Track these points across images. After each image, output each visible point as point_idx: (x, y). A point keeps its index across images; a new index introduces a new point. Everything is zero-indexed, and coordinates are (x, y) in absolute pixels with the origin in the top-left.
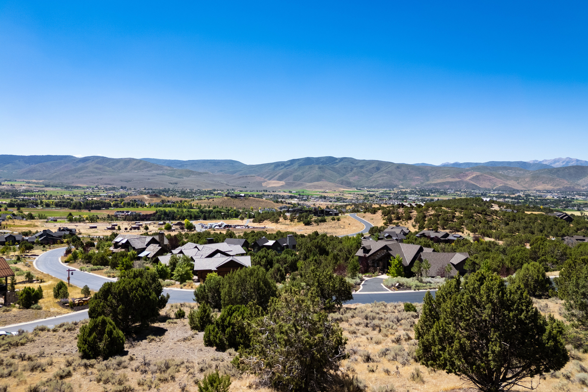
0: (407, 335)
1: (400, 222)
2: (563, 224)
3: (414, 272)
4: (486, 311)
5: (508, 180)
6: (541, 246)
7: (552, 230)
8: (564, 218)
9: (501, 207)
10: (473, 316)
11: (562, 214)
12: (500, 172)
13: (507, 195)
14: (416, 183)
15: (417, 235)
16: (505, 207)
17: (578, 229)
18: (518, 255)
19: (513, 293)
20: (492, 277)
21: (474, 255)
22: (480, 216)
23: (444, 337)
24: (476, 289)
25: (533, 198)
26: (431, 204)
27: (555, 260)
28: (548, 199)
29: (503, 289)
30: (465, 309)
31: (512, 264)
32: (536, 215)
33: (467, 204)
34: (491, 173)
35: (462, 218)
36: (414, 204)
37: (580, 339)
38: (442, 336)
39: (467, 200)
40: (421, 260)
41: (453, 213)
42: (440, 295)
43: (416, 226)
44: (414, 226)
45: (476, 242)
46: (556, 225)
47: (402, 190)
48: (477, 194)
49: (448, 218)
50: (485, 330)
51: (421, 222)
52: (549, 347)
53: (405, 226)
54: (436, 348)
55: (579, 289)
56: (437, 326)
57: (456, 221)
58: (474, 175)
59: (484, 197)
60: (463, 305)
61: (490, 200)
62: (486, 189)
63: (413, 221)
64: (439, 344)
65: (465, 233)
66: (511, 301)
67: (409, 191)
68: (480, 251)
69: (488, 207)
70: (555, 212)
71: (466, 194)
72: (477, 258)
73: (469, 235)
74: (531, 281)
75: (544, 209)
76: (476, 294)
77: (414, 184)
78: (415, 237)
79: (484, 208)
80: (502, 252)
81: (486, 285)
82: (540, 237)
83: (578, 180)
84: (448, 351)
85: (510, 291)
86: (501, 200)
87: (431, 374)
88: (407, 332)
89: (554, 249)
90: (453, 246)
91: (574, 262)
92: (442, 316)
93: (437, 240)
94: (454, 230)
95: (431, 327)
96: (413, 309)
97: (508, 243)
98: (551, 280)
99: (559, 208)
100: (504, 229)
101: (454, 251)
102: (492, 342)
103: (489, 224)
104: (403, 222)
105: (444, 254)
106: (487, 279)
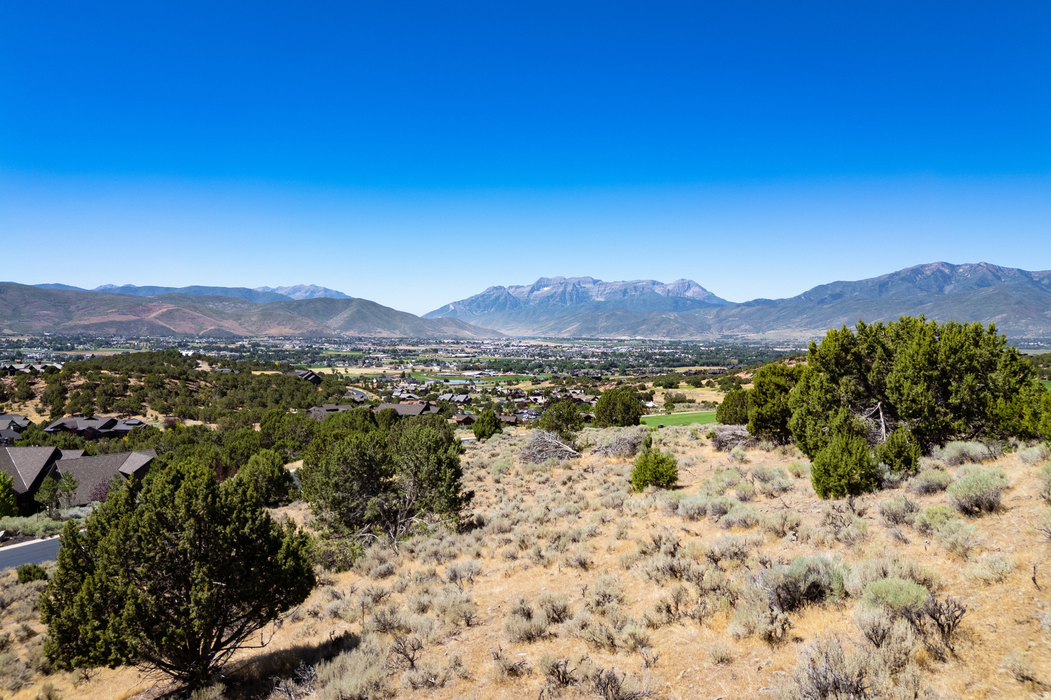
0: (25, 628)
1: (7, 406)
2: (308, 388)
3: (41, 501)
4: (185, 534)
5: (224, 318)
6: (277, 424)
7: (292, 399)
8: (310, 379)
9: (214, 366)
10: (161, 548)
11: (306, 372)
12: (211, 306)
13: (222, 346)
14: (43, 324)
15: (48, 429)
16: (219, 364)
17: (329, 395)
18: (242, 443)
19: (232, 494)
20: (195, 472)
21: (166, 454)
22: (176, 384)
23: (105, 601)
24: (167, 499)
25: (264, 349)
26: (78, 366)
27: (298, 443)
28: (286, 351)
29: (215, 489)
30: (146, 538)
31: (232, 459)
32: (268, 376)
33: (152, 363)
34: (195, 307)
35: (142, 388)
36: (40, 366)
37: (331, 554)
38: (100, 601)
39: (151, 355)
40: (57, 476)
41: (125, 380)
42: (96, 523)
43: (44, 411)
44: (40, 412)
45: (170, 429)
46: (298, 390)
47: (10, 339)
48: (170, 345)
49: (114, 391)
50: (184, 569)
51: (57, 402)
52: (287, 570)
53: (19, 413)
54: (88, 627)
55: (329, 478)
56: (89, 583)
57: (130, 396)
58: (164, 310)
59: (184, 350)
60: (143, 532)
61: (193, 354)
62: (186, 335)
63: (37, 400)
64: (94, 618)
65: (148, 416)
66: (228, 508)
67: (26, 340)
68: (178, 445)
69: (191, 366)
70: (296, 371)
71: (149, 345)
72: (172, 458)
73: (157, 418)
74: (262, 481)
75: (281, 365)
76: (168, 507)
77: (37, 325)
78: (42, 433)
79: (184, 369)
80: (216, 442)
81: (185, 488)
82: (275, 410)
83: (328, 320)
84: (113, 625)
85: (226, 490)
86: (213, 354)
87: (78, 688)
88: (24, 623)
89: (296, 426)
90: (125, 442)
91: (324, 441)
92: (100, 563)
93: (92, 434)
94: (128, 412)
95: (76, 591)
96: (38, 574)
97: (226, 425)
98: (292, 475)
99: (303, 364)
100: (218, 403)
101: (127, 449)
102: (196, 585)
103: (193, 397)
104: (15, 406)
105: (107, 457)
106: (186, 477)
